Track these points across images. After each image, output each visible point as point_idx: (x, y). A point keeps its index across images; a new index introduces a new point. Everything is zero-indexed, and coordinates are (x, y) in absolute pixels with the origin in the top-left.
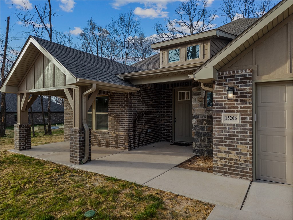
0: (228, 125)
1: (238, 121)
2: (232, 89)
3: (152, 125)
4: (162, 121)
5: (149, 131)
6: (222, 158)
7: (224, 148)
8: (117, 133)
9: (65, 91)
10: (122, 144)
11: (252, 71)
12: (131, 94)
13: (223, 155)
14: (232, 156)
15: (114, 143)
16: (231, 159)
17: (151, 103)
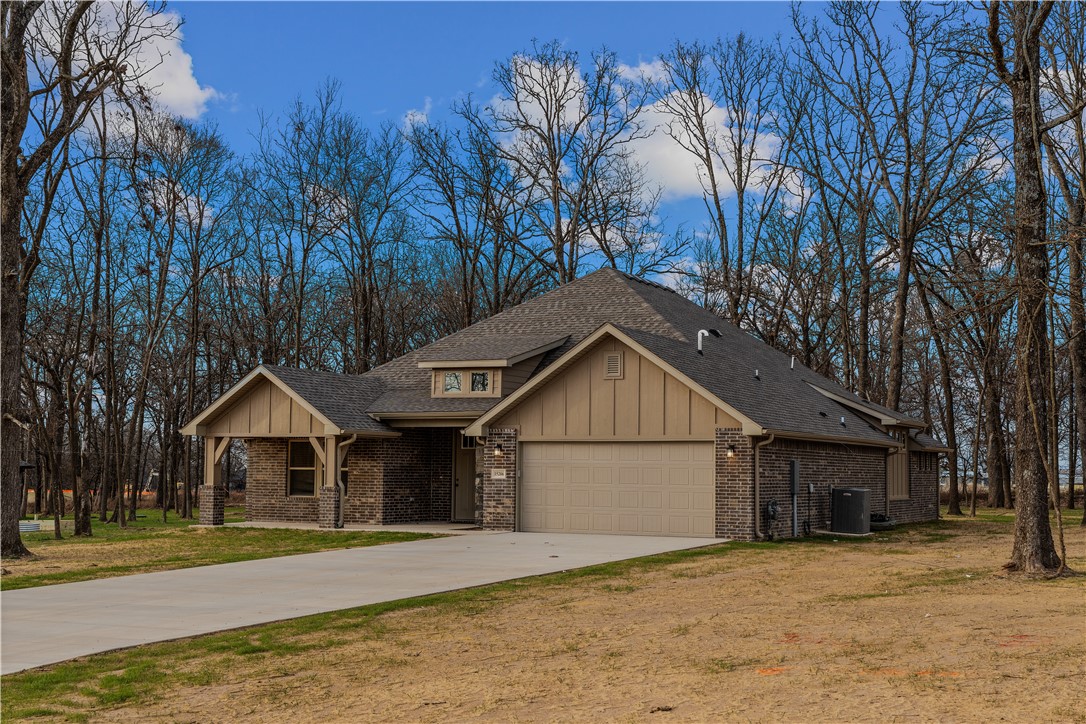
0: (497, 480)
1: (504, 477)
2: (499, 446)
3: (417, 491)
4: (433, 486)
5: (411, 499)
6: (490, 513)
7: (493, 503)
8: (364, 500)
9: (311, 440)
10: (372, 516)
11: (516, 430)
12: (387, 440)
13: (492, 510)
14: (499, 510)
15: (358, 515)
16: (498, 513)
17: (416, 452)
